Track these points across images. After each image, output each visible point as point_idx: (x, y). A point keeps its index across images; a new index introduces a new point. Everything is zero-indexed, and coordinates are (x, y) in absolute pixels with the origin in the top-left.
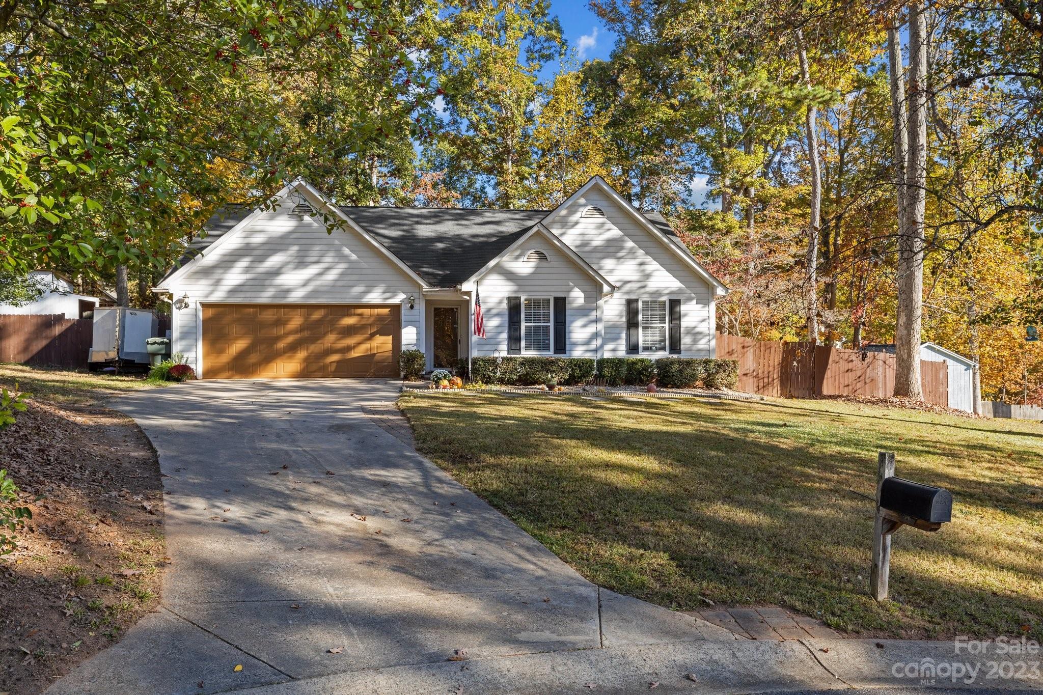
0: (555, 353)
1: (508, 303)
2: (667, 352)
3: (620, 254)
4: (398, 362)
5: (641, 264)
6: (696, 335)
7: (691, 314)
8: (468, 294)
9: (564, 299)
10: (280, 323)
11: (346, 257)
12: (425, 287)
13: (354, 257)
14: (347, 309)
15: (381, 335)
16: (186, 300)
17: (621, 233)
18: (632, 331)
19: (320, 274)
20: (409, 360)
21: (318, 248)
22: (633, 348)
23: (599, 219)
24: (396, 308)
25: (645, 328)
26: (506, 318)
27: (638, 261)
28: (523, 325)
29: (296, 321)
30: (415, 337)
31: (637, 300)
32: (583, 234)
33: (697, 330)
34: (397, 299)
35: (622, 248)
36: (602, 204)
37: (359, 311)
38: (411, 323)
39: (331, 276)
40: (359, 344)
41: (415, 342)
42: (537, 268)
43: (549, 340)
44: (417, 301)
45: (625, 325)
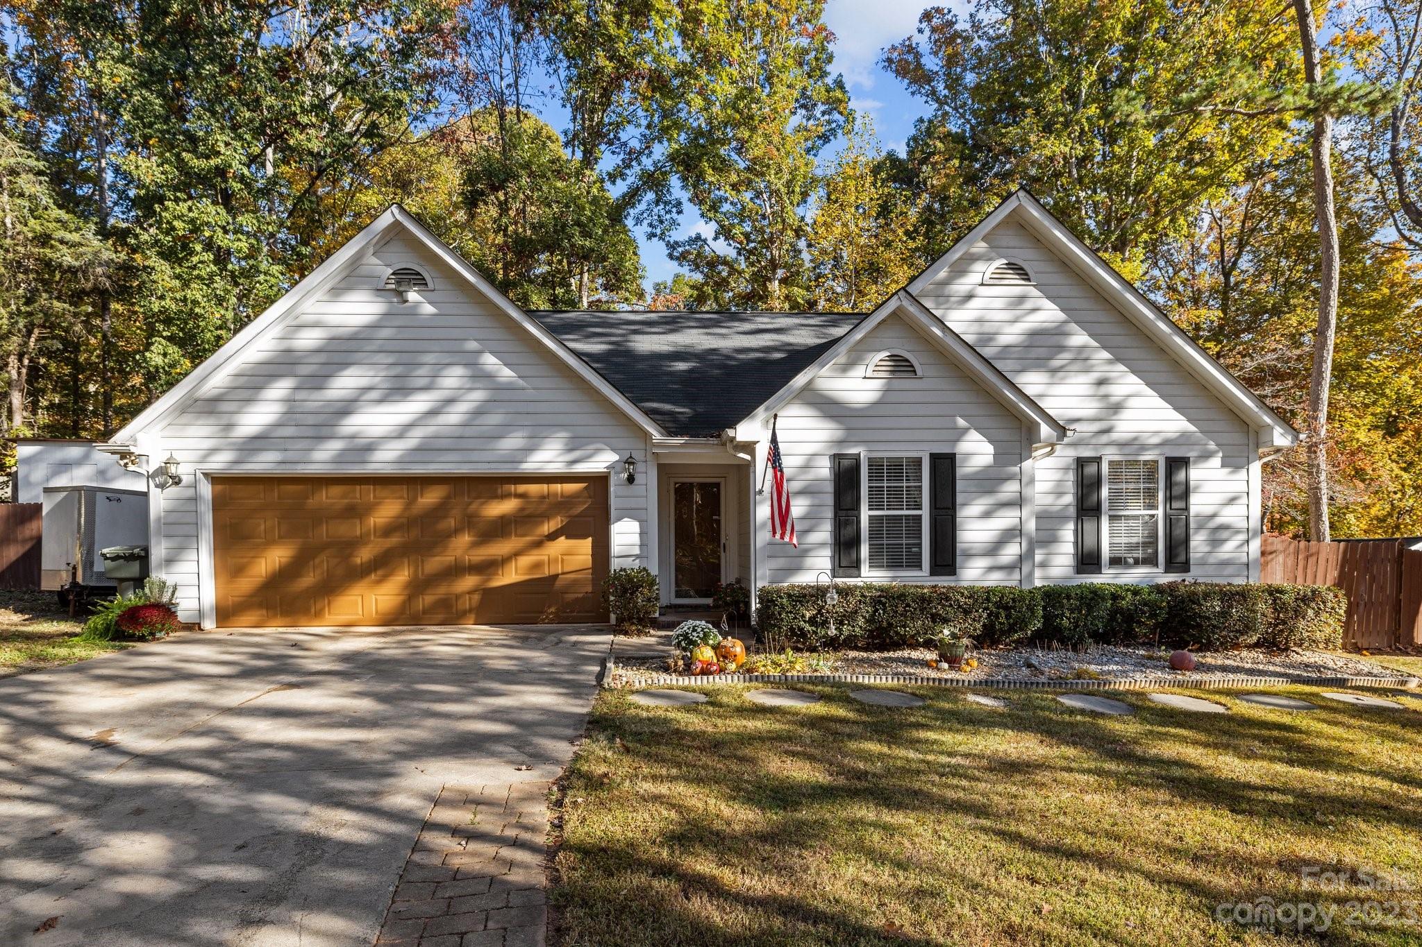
0: (933, 573)
1: (832, 468)
2: (1161, 569)
3: (1056, 363)
4: (605, 595)
5: (1101, 382)
6: (1218, 534)
7: (1207, 487)
8: (749, 447)
9: (951, 458)
10: (354, 512)
11: (489, 376)
12: (656, 435)
13: (506, 374)
14: (492, 485)
15: (568, 537)
16: (173, 470)
17: (1061, 316)
18: (1089, 526)
19: (433, 413)
20: (625, 591)
21: (429, 358)
22: (1088, 560)
23: (1014, 287)
24: (599, 482)
25: (1113, 518)
26: (829, 500)
27: (1093, 377)
28: (865, 514)
29: (388, 510)
30: (636, 539)
31: (1098, 460)
32: (980, 321)
33: (1219, 521)
34: (601, 461)
35: (1062, 348)
36: (1025, 256)
37: (522, 488)
38: (630, 513)
39: (454, 416)
40: (517, 554)
41: (637, 551)
42: (887, 391)
43: (919, 546)
44: (640, 467)
45: (1072, 511)
